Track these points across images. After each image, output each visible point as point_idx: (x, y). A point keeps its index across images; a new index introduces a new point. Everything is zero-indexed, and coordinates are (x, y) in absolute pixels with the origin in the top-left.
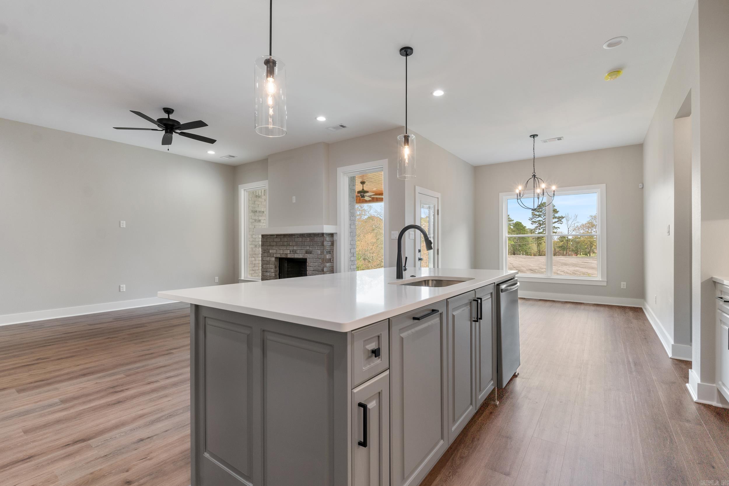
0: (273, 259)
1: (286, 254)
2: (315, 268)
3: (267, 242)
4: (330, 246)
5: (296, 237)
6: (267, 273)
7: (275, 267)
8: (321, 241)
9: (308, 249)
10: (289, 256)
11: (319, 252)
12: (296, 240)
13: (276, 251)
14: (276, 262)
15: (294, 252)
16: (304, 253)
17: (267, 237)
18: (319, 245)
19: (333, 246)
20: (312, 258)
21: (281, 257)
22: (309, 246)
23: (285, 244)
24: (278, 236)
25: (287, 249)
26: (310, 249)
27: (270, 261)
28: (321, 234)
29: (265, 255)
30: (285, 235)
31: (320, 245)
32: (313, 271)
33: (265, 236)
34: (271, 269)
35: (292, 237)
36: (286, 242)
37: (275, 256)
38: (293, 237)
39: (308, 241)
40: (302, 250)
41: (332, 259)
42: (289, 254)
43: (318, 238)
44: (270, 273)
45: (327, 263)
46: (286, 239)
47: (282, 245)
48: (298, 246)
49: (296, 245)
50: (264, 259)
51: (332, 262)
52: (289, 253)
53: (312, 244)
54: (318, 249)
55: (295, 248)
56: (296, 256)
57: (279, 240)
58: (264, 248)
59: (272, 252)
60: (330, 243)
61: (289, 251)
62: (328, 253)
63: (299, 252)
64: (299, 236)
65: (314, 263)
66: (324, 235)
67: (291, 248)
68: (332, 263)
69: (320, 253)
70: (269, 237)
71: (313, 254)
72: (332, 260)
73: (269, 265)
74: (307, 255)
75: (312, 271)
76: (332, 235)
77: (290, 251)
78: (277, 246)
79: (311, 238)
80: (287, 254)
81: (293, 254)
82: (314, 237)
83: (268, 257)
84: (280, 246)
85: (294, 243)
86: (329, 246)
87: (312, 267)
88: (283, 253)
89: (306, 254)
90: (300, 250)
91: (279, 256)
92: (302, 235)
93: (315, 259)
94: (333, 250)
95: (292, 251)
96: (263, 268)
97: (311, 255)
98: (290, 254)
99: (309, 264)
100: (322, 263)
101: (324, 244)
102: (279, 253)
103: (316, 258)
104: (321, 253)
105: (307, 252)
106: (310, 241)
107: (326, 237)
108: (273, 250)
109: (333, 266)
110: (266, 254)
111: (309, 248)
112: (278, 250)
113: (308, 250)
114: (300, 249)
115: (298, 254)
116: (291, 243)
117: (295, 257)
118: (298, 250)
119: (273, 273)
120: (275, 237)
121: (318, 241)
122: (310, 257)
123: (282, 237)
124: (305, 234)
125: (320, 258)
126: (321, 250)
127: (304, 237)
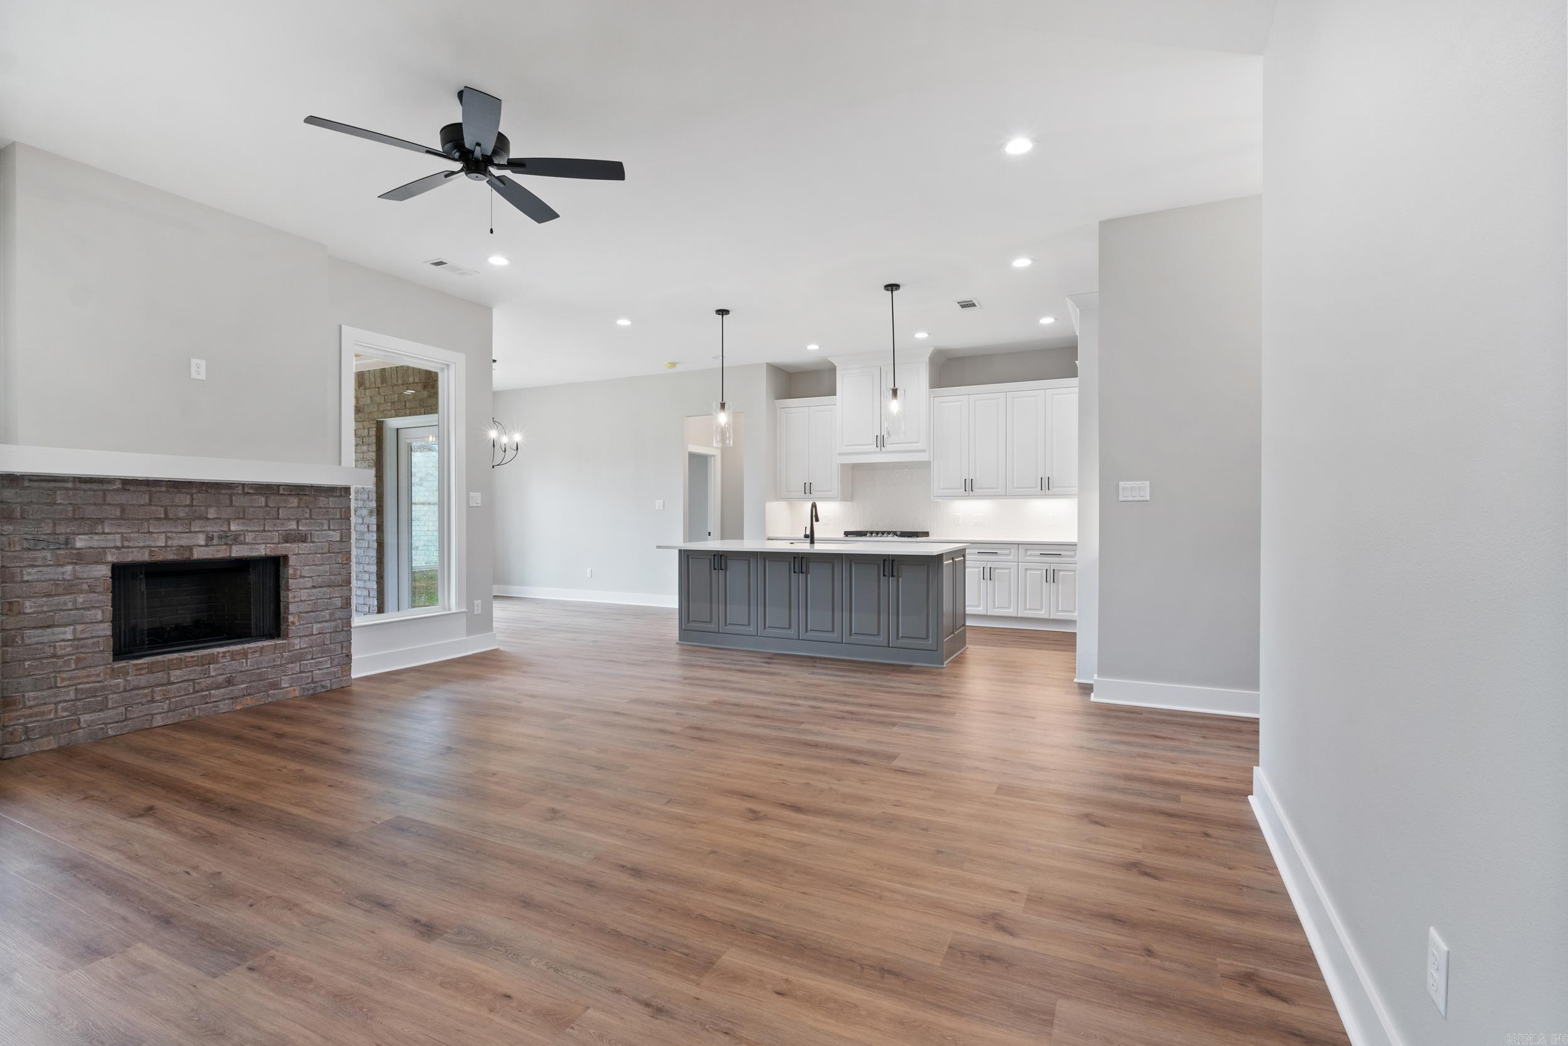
1: (182, 546)
2: (320, 579)
5: (240, 491)
6: (49, 631)
8: (341, 509)
9: (291, 527)
10: (199, 554)
11: (336, 536)
12: (238, 501)
13: (123, 539)
15: (236, 539)
16: (276, 541)
17: (58, 485)
18: (333, 519)
20: (307, 552)
21: (153, 559)
22: (298, 520)
23: (181, 514)
24: (128, 484)
25: (190, 532)
26: (300, 528)
27: (78, 579)
28: (340, 488)
29: (35, 559)
31: (338, 517)
32: (314, 587)
33: (30, 480)
34: (88, 609)
35: (220, 493)
36: (186, 506)
37: (111, 558)
38: (223, 491)
39: (292, 505)
40: (265, 534)
42: (203, 548)
43: (331, 499)
44: (79, 627)
47: (160, 519)
48: (251, 520)
49: (240, 518)
50: (26, 578)
52: (203, 543)
53: (307, 515)
54: (332, 528)
55: (233, 528)
56: (238, 552)
57: (146, 498)
59: (95, 544)
61: (202, 536)
63: (255, 539)
64: (251, 491)
65: (316, 565)
66: (349, 492)
67: (214, 529)
69: (338, 539)
70: (70, 485)
71: (313, 542)
73: (68, 598)
74: (289, 545)
75: (308, 588)
77: (211, 538)
78: (125, 519)
79: (306, 498)
80: (190, 548)
81: (225, 547)
82: (314, 496)
83: (62, 566)
84: (147, 520)
85: (228, 512)
87: (311, 577)
88: (167, 546)
89: (282, 543)
90: (254, 531)
91: (137, 557)
92: (265, 489)
93: (320, 555)
95: (220, 537)
97: (305, 545)
98: (206, 546)
99: (296, 570)
100: (345, 564)
101: (349, 514)
102: (141, 544)
103: (324, 551)
104: (341, 538)
105: (288, 538)
106: (299, 507)
108: (96, 537)
110: (47, 554)
111: (295, 527)
113: (293, 532)
114: (257, 529)
115: (248, 544)
116: (211, 510)
117: (233, 555)
118: (250, 534)
119: (102, 622)
120: (118, 485)
121: (329, 508)
122: (300, 552)
123: (164, 489)
124: (281, 488)
125: (338, 551)
126: (343, 531)
127: (279, 494)
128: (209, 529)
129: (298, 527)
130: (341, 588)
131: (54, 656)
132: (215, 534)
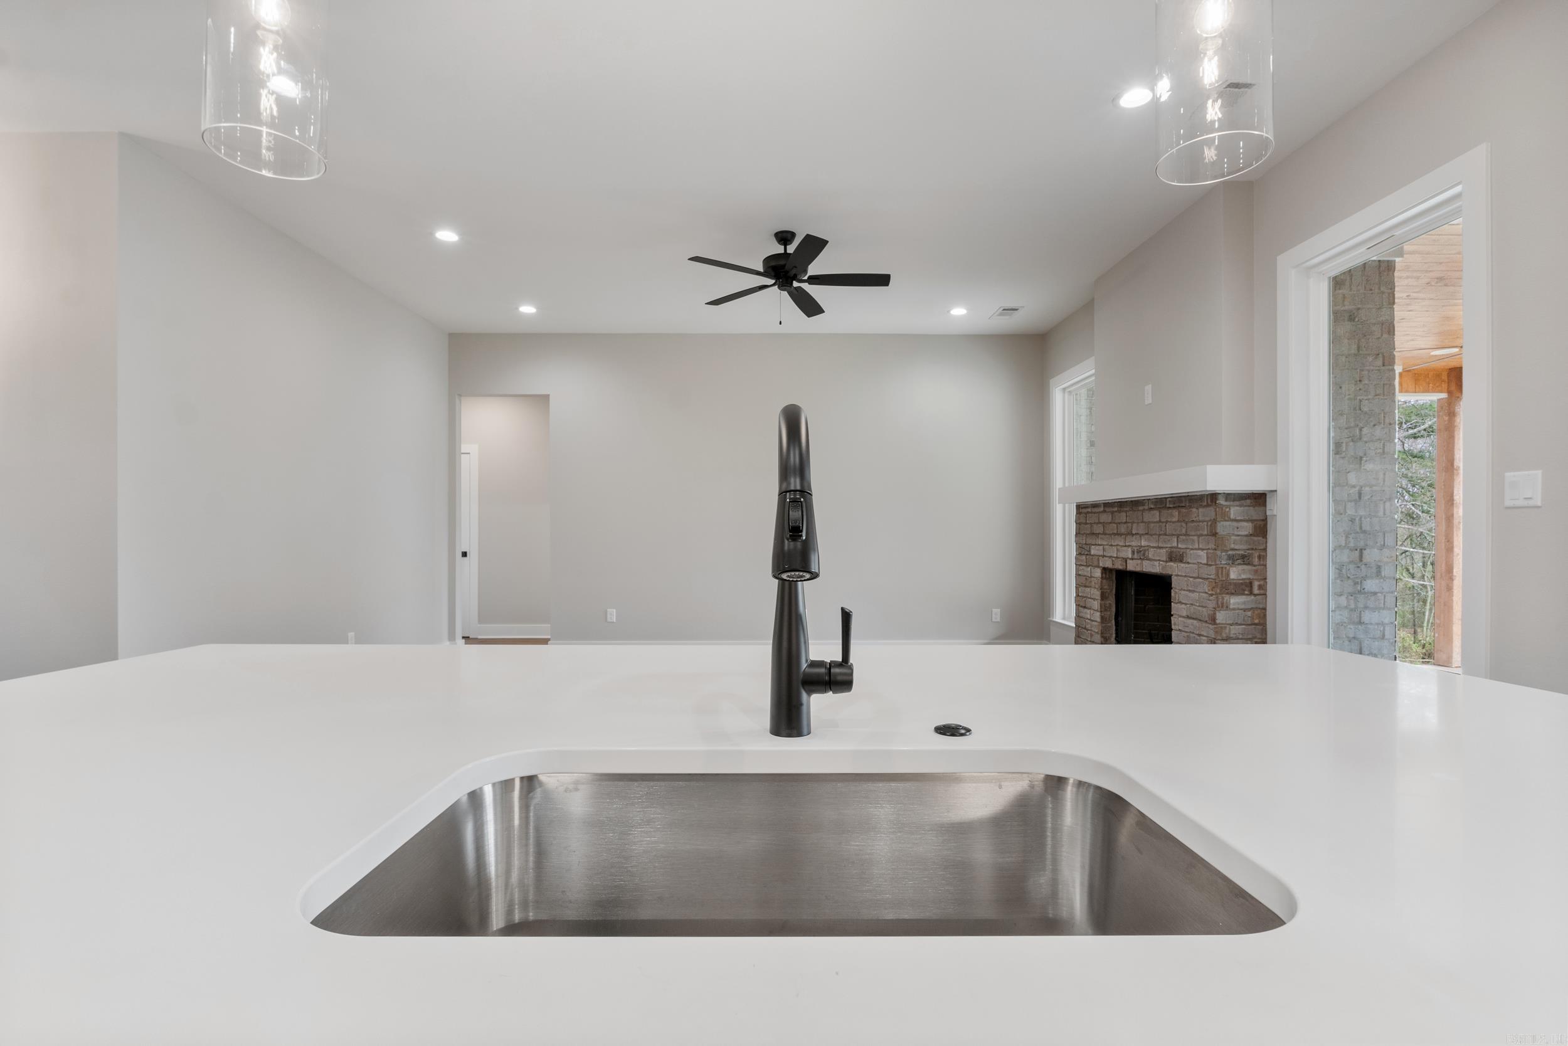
0: (1098, 573)
1: (1124, 558)
2: (1193, 609)
3: (1086, 524)
4: (1246, 536)
5: (1147, 507)
6: (1086, 610)
7: (1103, 597)
8: (1207, 522)
9: (1173, 545)
10: (1132, 566)
11: (1205, 557)
12: (1148, 516)
13: (1104, 550)
14: (1104, 581)
15: (1141, 554)
16: (1164, 559)
18: (1203, 535)
19: (1266, 538)
20: (1184, 575)
21: (1114, 567)
22: (1178, 536)
23: (1123, 530)
24: (1107, 505)
25: (1126, 546)
26: (1180, 546)
27: (1091, 577)
28: (1207, 495)
29: (1082, 561)
30: (1121, 505)
31: (1207, 532)
32: (1188, 617)
33: (1082, 508)
34: (1094, 599)
35: (1138, 509)
36: (1124, 522)
37: (1101, 564)
38: (1140, 508)
39: (1174, 520)
40: (1159, 550)
41: (1256, 584)
42: (1131, 561)
43: (1202, 509)
44: (1092, 611)
45: (1232, 594)
46: (1123, 517)
47: (1115, 534)
48: (1152, 535)
49: (1146, 534)
50: (1080, 573)
51: (1256, 591)
52: (1130, 556)
53: (1184, 531)
54: (1201, 546)
55: (1143, 543)
56: (1147, 567)
57: (1110, 518)
58: (1081, 541)
59: (1096, 552)
60: (1247, 528)
61: (1130, 550)
62: (1239, 561)
63: (1154, 556)
64: (1152, 506)
65: (1190, 591)
66: (1216, 499)
67: (1135, 543)
68: (1255, 595)
69: (1205, 562)
70: (1089, 510)
71: (1188, 563)
72: (1260, 587)
73: (1089, 589)
74: (1172, 564)
75: (1184, 617)
76: (1259, 499)
77: (1133, 552)
78: (1105, 534)
79: (1184, 510)
80: (1126, 560)
81: (1139, 561)
82: (1190, 507)
83: (1088, 566)
84: (1111, 534)
85: (1142, 528)
86: (1245, 538)
87: (1186, 604)
88: (1117, 557)
89: (1168, 562)
90: (1155, 547)
91: (1108, 564)
92: (1160, 503)
93: (1191, 579)
94: (1265, 550)
95: (1139, 552)
96: (1078, 595)
97: (1182, 565)
98: (1132, 559)
99: (1176, 597)
100: (1212, 595)
101: (1215, 527)
102: (1109, 555)
103: (1194, 576)
104: (1208, 561)
105: (1172, 557)
106: (1178, 521)
107: (1227, 506)
108: (1097, 548)
109: (1265, 609)
110: (1084, 557)
111: (1176, 545)
112: (1107, 547)
113: (1175, 550)
114: (1154, 545)
115: (1150, 560)
116: (1135, 525)
117: (1144, 570)
118: (1152, 549)
119: (1097, 611)
120: (1102, 509)
121: (1200, 521)
122: (1179, 574)
123: (1116, 509)
124: (1168, 500)
125: (1206, 576)
126: (1209, 551)
127: (1165, 508)
128: (1133, 544)
129: (1178, 544)
130: (1207, 625)
131: (1085, 628)
132: (1136, 549)
